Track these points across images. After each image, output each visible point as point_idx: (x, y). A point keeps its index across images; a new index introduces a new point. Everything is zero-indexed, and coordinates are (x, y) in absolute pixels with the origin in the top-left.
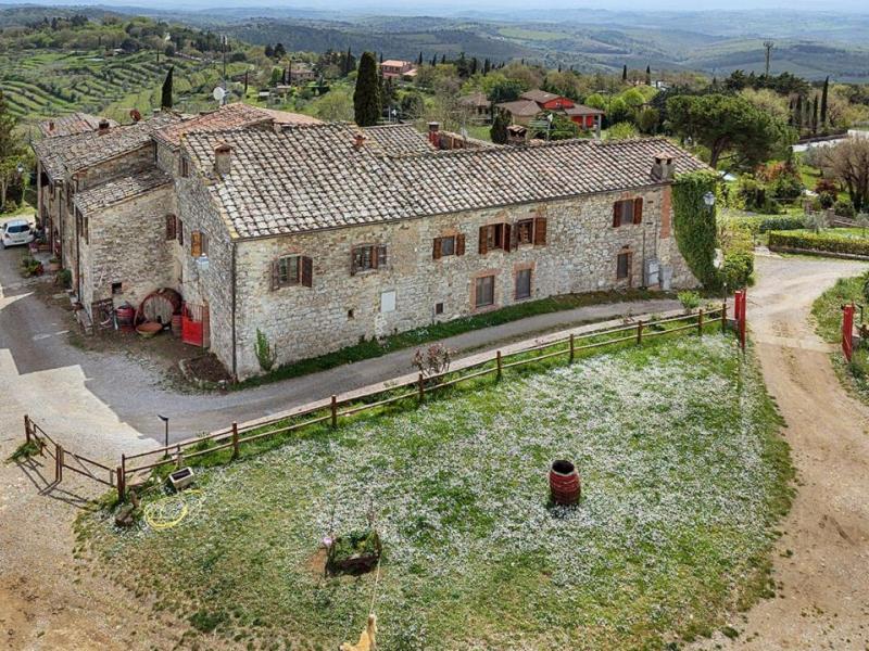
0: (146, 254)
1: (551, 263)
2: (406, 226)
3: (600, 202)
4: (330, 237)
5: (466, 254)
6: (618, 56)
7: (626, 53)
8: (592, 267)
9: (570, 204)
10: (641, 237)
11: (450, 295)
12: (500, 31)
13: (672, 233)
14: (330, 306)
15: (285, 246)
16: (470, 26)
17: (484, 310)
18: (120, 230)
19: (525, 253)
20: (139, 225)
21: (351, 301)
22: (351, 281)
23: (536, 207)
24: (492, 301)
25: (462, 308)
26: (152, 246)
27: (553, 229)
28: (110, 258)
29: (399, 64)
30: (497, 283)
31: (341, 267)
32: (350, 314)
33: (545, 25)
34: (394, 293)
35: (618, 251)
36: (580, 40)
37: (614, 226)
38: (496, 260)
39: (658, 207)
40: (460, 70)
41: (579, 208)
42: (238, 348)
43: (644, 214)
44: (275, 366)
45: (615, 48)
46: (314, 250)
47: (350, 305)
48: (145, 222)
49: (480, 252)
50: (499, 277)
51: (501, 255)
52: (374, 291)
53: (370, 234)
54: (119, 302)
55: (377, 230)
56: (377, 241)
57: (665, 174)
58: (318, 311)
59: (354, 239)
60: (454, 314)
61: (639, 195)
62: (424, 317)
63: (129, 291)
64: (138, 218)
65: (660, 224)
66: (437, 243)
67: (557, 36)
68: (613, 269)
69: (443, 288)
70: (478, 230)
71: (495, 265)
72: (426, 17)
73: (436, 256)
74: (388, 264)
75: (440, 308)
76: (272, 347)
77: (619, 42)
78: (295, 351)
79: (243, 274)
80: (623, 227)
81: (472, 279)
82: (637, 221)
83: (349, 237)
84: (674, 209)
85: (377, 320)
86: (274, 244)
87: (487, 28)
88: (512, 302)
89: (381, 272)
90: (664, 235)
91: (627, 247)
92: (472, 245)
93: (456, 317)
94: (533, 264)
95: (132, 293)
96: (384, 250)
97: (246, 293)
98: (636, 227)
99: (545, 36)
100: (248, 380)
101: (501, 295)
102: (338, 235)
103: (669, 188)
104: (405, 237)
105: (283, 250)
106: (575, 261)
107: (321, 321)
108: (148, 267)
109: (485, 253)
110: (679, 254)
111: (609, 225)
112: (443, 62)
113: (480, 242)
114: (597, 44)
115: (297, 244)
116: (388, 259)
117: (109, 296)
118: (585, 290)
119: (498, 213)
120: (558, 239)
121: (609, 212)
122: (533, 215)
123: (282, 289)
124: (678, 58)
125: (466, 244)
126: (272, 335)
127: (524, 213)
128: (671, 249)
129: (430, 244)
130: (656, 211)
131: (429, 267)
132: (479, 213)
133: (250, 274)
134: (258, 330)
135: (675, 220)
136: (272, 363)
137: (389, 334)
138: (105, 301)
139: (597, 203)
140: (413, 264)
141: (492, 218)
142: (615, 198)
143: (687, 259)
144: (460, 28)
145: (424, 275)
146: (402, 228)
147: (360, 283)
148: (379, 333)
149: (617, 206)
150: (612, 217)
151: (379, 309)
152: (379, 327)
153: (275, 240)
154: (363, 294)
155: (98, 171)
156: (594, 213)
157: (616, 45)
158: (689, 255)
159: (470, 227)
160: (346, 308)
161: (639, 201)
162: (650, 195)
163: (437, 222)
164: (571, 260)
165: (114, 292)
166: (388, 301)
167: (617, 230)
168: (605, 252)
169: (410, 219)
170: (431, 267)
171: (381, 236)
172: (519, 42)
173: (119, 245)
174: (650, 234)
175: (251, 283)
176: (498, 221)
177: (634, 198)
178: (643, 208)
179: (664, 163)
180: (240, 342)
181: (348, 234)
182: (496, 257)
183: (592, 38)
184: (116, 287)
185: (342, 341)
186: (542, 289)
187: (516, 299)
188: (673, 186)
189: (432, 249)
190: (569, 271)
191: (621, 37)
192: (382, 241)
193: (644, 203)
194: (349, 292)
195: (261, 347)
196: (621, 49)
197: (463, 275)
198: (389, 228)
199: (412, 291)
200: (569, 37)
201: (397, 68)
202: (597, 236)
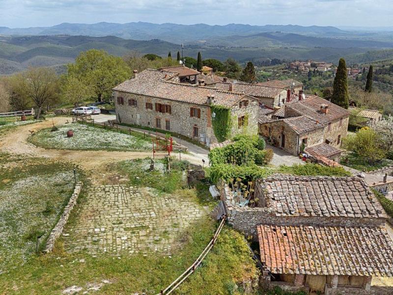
1: (174, 122)
5: (153, 110)
8: (186, 128)
9: (177, 104)
10: (201, 123)
11: (151, 120)
13: (212, 126)
14: (128, 112)
19: (167, 116)
22: (131, 107)
23: (168, 101)
24: (161, 127)
25: (154, 126)
27: (174, 110)
30: (161, 122)
34: (139, 114)
35: (193, 125)
37: (191, 116)
38: (160, 115)
41: (181, 106)
43: (201, 115)
47: (132, 114)
50: (162, 120)
52: (135, 112)
53: (133, 97)
55: (135, 96)
57: (208, 102)
59: (130, 97)
60: (152, 126)
62: (146, 124)
65: (207, 121)
66: (147, 104)
68: (192, 131)
70: (155, 104)
73: (147, 108)
74: (138, 106)
75: (149, 123)
76: (120, 118)
78: (124, 121)
79: (115, 99)
80: (194, 117)
81: (155, 118)
82: (199, 117)
85: (137, 120)
88: (165, 129)
89: (136, 107)
90: (209, 126)
91: (196, 125)
92: (154, 107)
94: (170, 120)
96: (136, 102)
97: (116, 103)
98: (199, 119)
101: (163, 126)
103: (209, 109)
104: (140, 99)
105: (119, 95)
106: (180, 123)
107: (127, 116)
109: (157, 111)
110: (214, 135)
113: (156, 108)
118: (184, 135)
120: (175, 114)
121: (189, 110)
122: (168, 104)
123: (120, 105)
126: (120, 115)
127: (166, 102)
128: (212, 132)
129: (145, 104)
130: (206, 116)
131: (146, 110)
132: (155, 99)
134: (118, 113)
135: (212, 121)
136: (121, 122)
139: (186, 106)
140: (143, 108)
141: (158, 101)
142: (192, 106)
145: (145, 112)
146: (140, 97)
147: (133, 109)
148: (138, 124)
149: (192, 109)
150: (190, 113)
152: (138, 122)
153: (119, 92)
156: (185, 109)
159: (153, 102)
161: (199, 110)
162: (202, 109)
163: (146, 98)
166: (138, 116)
167: (192, 118)
168: (189, 124)
174: (204, 124)
176: (160, 103)
177: (198, 108)
178: (201, 113)
181: (129, 95)
185: (132, 122)
186: (173, 129)
188: (211, 107)
190: (179, 126)
192: (136, 99)
193: (201, 111)
194: (131, 110)
197: (153, 116)
198: (137, 96)
199: (143, 116)
202: (187, 118)
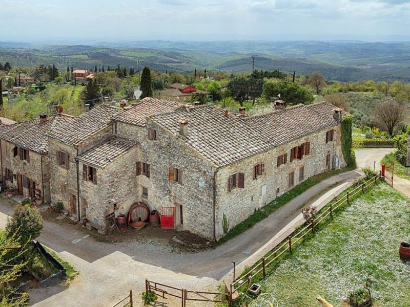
0: (128, 185)
4: (247, 161)
5: (287, 163)
6: (179, 64)
7: (181, 63)
8: (320, 163)
9: (315, 135)
11: (281, 183)
12: (120, 53)
14: (246, 196)
15: (233, 168)
16: (104, 50)
17: (291, 188)
18: (117, 174)
20: (125, 169)
21: (253, 192)
22: (253, 183)
24: (293, 183)
25: (285, 189)
26: (130, 180)
28: (113, 190)
29: (83, 72)
30: (294, 175)
31: (250, 176)
32: (252, 199)
33: (142, 49)
34: (266, 186)
36: (160, 56)
38: (294, 164)
39: (337, 133)
40: (118, 74)
42: (216, 224)
43: (333, 136)
44: (229, 230)
45: (176, 60)
46: (242, 169)
47: (252, 195)
48: (127, 167)
49: (290, 161)
50: (295, 172)
51: (296, 161)
52: (260, 186)
53: (259, 158)
54: (117, 214)
55: (261, 156)
56: (261, 161)
58: (242, 199)
59: (254, 161)
62: (274, 196)
63: (121, 207)
64: (125, 166)
66: (279, 159)
67: (149, 55)
68: (325, 162)
69: (279, 180)
70: (290, 151)
71: (294, 167)
72: (80, 46)
73: (278, 165)
74: (264, 172)
75: (278, 191)
76: (227, 221)
77: (178, 57)
78: (234, 221)
80: (328, 143)
81: (288, 174)
84: (342, 132)
85: (260, 200)
86: (229, 168)
87: (113, 51)
88: (298, 183)
89: (262, 176)
91: (329, 152)
92: (288, 158)
93: (283, 193)
94: (304, 164)
95: (123, 208)
96: (263, 165)
97: (220, 195)
98: (331, 142)
99: (143, 55)
100: (219, 240)
101: (295, 180)
102: (250, 160)
104: (269, 158)
105: (233, 171)
107: (243, 204)
108: (129, 192)
109: (292, 161)
112: (109, 70)
113: (291, 156)
114: (168, 58)
115: (237, 167)
116: (265, 169)
117: (113, 212)
122: (305, 141)
123: (232, 191)
126: (228, 215)
129: (277, 159)
132: (291, 143)
133: (221, 185)
134: (223, 213)
135: (341, 138)
136: (227, 229)
137: (263, 206)
138: (111, 214)
139: (322, 133)
140: (271, 170)
141: (294, 145)
144: (100, 51)
145: (274, 175)
146: (268, 153)
147: (256, 183)
148: (260, 206)
151: (261, 194)
152: (261, 203)
153: (230, 166)
154: (257, 188)
155: (87, 142)
157: (176, 59)
159: (288, 149)
162: (335, 127)
163: (279, 149)
165: (114, 209)
166: (264, 190)
167: (326, 145)
168: (323, 155)
170: (276, 171)
171: (262, 159)
172: (130, 58)
173: (117, 182)
175: (222, 190)
179: (339, 113)
180: (217, 221)
181: (252, 159)
183: (165, 56)
185: (249, 213)
186: (306, 175)
187: (299, 181)
189: (277, 162)
191: (179, 55)
192: (263, 161)
194: (252, 188)
195: (224, 221)
196: (179, 61)
197: (285, 173)
198: (265, 154)
199: (271, 183)
200: (154, 55)
201: (82, 74)
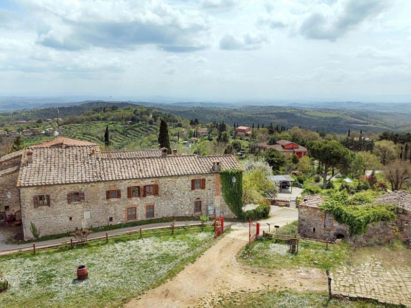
1: (163, 203)
2: (93, 185)
3: (184, 179)
4: (59, 188)
5: (122, 198)
6: (364, 125)
7: (367, 124)
8: (182, 206)
9: (170, 179)
10: (205, 195)
11: (115, 214)
12: (307, 113)
13: (221, 194)
14: (61, 215)
15: (39, 190)
16: (292, 110)
17: (132, 221)
18: (6, 186)
19: (150, 199)
21: (70, 214)
22: (69, 206)
23: (154, 180)
24: (136, 218)
25: (122, 220)
27: (163, 189)
29: (245, 128)
30: (137, 210)
31: (64, 200)
32: (71, 218)
33: (329, 110)
34: (89, 212)
35: (194, 200)
36: (346, 117)
37: (192, 189)
38: (135, 201)
39: (214, 183)
41: (175, 182)
43: (206, 185)
44: (40, 236)
45: (363, 122)
46: (52, 193)
47: (70, 215)
49: (128, 197)
50: (139, 208)
51: (139, 199)
52: (80, 210)
53: (76, 188)
54: (8, 213)
55: (80, 186)
56: (80, 191)
57: (216, 169)
58: (56, 217)
59: (69, 189)
60: (118, 222)
61: (204, 177)
62: (104, 222)
65: (215, 190)
66: (108, 192)
67: (334, 115)
68: (192, 207)
69: (112, 211)
70: (127, 188)
71: (136, 203)
72: (272, 106)
73: (108, 198)
74: (85, 200)
76: (37, 229)
77: (365, 118)
78: (48, 231)
79: (23, 201)
80: (196, 190)
81: (125, 208)
82: (203, 187)
83: (67, 188)
84: (222, 183)
85: (82, 222)
87: (301, 112)
88: (145, 218)
89: (83, 203)
90: (217, 194)
91: (199, 198)
92: (124, 194)
94: (154, 204)
95: (13, 210)
96: (83, 194)
97: (25, 208)
98: (203, 190)
99: (328, 115)
100: (29, 241)
101: (139, 215)
102: (62, 187)
103: (219, 175)
104: (93, 190)
105: (39, 192)
106: (174, 203)
107: (58, 221)
109: (131, 198)
110: (225, 203)
111: (190, 189)
112: (263, 127)
113: (128, 193)
114: (354, 119)
115: (45, 190)
116: (85, 198)
117: (4, 211)
118: (179, 216)
119: (136, 182)
120: (165, 194)
121: (190, 183)
122: (153, 183)
123: (40, 207)
124: (394, 127)
125: (122, 194)
126: (37, 225)
127: (148, 182)
128: (221, 201)
129: (105, 193)
130: (212, 184)
131: (105, 202)
132: (127, 181)
133: (26, 200)
134: (31, 222)
135: (222, 188)
136: (39, 235)
137: (88, 228)
139: (184, 180)
140: (98, 201)
141: (133, 184)
142: (192, 178)
143: (229, 205)
144: (288, 111)
145: (103, 205)
146: (92, 185)
147: (74, 206)
148: (84, 227)
149: (193, 181)
150: (191, 186)
151: (83, 218)
152: (84, 225)
153: (35, 188)
154: (76, 211)
156: (182, 184)
157: (363, 120)
158: (230, 204)
159: (123, 187)
160: (68, 217)
161: (204, 180)
162: (210, 177)
163: (107, 184)
164: (172, 202)
165: (6, 209)
166: (87, 215)
167: (193, 191)
168: (188, 200)
169: (94, 182)
170: (106, 202)
171: (82, 189)
172: (315, 118)
174: (210, 194)
175: (27, 204)
176: (137, 185)
177: (202, 178)
178: (206, 183)
179: (216, 164)
180: (24, 226)
181: (67, 187)
182: (136, 200)
183: (352, 116)
184: (7, 208)
185: (68, 229)
186: (159, 214)
187: (147, 217)
188: (220, 174)
189: (106, 195)
190: (171, 207)
191: (366, 116)
192: (82, 191)
193: (206, 181)
194: (69, 210)
195: (33, 228)
196: (366, 122)
197: (121, 206)
198: (86, 186)
199: (98, 212)
200: (340, 116)
202: (184, 194)
